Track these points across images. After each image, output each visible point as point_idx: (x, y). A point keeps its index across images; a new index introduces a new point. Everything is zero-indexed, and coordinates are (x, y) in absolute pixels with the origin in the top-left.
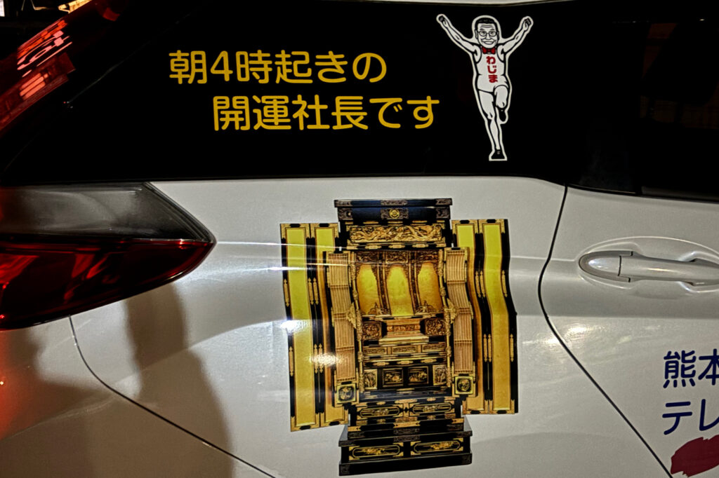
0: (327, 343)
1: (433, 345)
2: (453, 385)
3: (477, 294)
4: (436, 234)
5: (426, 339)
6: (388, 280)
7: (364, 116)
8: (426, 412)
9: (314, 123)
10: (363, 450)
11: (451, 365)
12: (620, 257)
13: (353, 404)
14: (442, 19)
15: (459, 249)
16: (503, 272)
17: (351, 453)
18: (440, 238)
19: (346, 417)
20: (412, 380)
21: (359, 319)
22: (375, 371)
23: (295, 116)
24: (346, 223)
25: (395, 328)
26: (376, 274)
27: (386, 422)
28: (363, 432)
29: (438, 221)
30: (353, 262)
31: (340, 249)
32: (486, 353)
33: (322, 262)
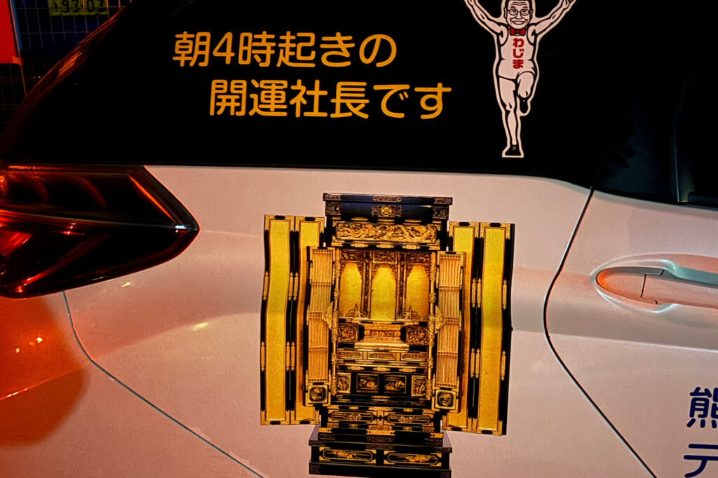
0: (300, 342)
1: (414, 354)
2: (433, 398)
3: (471, 303)
4: (430, 236)
5: (406, 347)
6: (376, 281)
7: (366, 104)
8: (402, 423)
9: (312, 110)
10: (335, 452)
11: (432, 378)
12: (646, 275)
13: (324, 405)
15: (455, 253)
16: (505, 282)
17: (321, 454)
18: (434, 241)
19: (317, 418)
20: (388, 388)
21: (335, 320)
23: (292, 102)
24: (333, 218)
25: (373, 333)
26: (362, 274)
27: (358, 427)
28: (334, 435)
29: (434, 222)
30: (338, 259)
31: (325, 245)
32: (472, 369)
33: (306, 256)
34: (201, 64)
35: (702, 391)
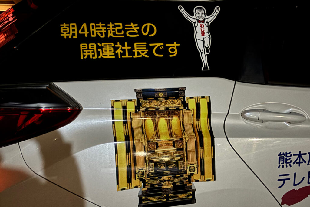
0: (132, 152)
1: (178, 152)
2: (187, 169)
3: (197, 129)
4: (179, 103)
5: (175, 149)
6: (158, 124)
7: (147, 52)
8: (176, 181)
9: (125, 55)
10: (149, 198)
11: (186, 161)
12: (259, 112)
13: (144, 178)
14: (180, 8)
15: (189, 109)
16: (209, 119)
17: (143, 200)
18: (181, 105)
19: (141, 185)
20: (169, 167)
21: (146, 141)
22: (153, 164)
23: (116, 52)
24: (140, 99)
25: (162, 145)
26: (153, 122)
27: (158, 186)
28: (148, 191)
29: (180, 98)
30: (143, 116)
31: (137, 110)
32: (201, 155)
33: (129, 116)
34: (74, 37)
35: (282, 154)
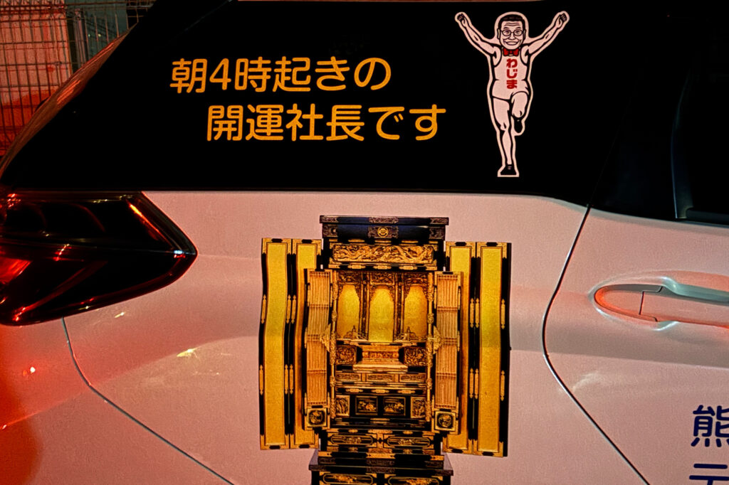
0: (299, 364)
1: (412, 375)
2: (433, 420)
3: (469, 324)
4: (427, 256)
5: (404, 369)
6: (371, 302)
7: (361, 126)
8: (402, 445)
9: (307, 133)
10: (335, 476)
11: (431, 399)
12: (644, 292)
13: (324, 429)
14: (461, 18)
15: (452, 273)
16: (503, 301)
17: (321, 478)
18: (430, 262)
19: (316, 442)
20: (387, 410)
21: (333, 342)
23: (288, 126)
24: (330, 240)
25: (371, 355)
26: (359, 295)
28: (334, 459)
29: (431, 242)
30: (336, 281)
31: (322, 267)
32: (472, 389)
33: (303, 279)
34: (198, 91)
35: (705, 409)
